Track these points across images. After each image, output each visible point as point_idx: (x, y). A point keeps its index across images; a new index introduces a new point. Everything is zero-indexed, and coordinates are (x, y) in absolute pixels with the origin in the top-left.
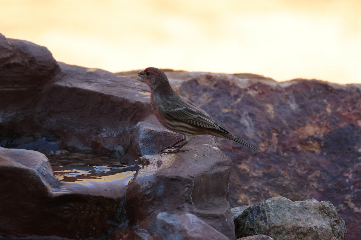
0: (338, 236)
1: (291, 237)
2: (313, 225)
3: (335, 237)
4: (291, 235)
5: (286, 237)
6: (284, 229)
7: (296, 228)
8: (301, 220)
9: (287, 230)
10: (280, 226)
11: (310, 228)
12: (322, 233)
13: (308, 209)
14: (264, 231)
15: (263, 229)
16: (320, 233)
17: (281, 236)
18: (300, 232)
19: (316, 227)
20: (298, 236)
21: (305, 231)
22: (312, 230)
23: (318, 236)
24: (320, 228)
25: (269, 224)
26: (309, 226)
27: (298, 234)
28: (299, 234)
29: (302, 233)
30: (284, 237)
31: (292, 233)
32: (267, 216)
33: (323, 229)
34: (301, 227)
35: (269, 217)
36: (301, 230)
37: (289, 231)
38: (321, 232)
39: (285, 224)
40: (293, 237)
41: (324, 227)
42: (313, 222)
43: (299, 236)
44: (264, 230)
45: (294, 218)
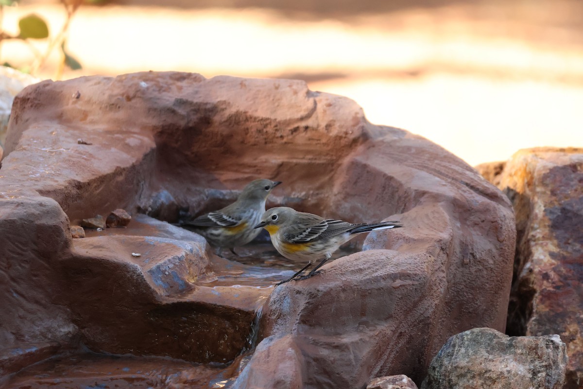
0: (537, 386)
1: (477, 382)
2: (506, 369)
3: (533, 387)
4: (477, 380)
5: (471, 381)
6: (469, 371)
7: (484, 371)
8: (493, 361)
9: (473, 373)
10: (464, 367)
11: (501, 372)
12: (516, 381)
13: (516, 347)
14: (445, 372)
15: (443, 368)
16: (512, 381)
17: (465, 380)
18: (488, 377)
19: (509, 372)
20: (485, 382)
21: (494, 376)
22: (503, 375)
23: (510, 384)
24: (514, 374)
25: (452, 363)
26: (500, 370)
27: (485, 379)
28: (487, 380)
29: (490, 378)
30: (469, 382)
31: (478, 377)
32: (455, 352)
33: (517, 375)
34: (490, 371)
35: (457, 353)
36: (490, 374)
37: (475, 374)
38: (515, 379)
39: (472, 365)
40: (480, 382)
41: (520, 373)
42: (508, 365)
43: (487, 382)
44: (445, 370)
45: (487, 357)
